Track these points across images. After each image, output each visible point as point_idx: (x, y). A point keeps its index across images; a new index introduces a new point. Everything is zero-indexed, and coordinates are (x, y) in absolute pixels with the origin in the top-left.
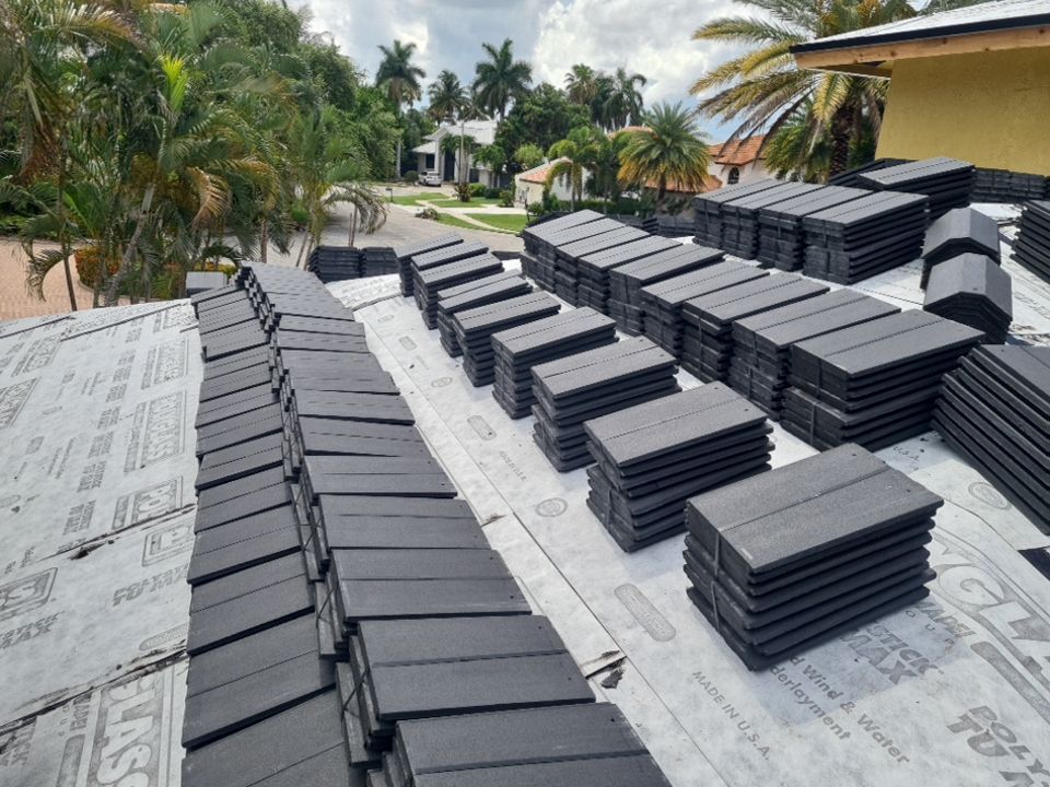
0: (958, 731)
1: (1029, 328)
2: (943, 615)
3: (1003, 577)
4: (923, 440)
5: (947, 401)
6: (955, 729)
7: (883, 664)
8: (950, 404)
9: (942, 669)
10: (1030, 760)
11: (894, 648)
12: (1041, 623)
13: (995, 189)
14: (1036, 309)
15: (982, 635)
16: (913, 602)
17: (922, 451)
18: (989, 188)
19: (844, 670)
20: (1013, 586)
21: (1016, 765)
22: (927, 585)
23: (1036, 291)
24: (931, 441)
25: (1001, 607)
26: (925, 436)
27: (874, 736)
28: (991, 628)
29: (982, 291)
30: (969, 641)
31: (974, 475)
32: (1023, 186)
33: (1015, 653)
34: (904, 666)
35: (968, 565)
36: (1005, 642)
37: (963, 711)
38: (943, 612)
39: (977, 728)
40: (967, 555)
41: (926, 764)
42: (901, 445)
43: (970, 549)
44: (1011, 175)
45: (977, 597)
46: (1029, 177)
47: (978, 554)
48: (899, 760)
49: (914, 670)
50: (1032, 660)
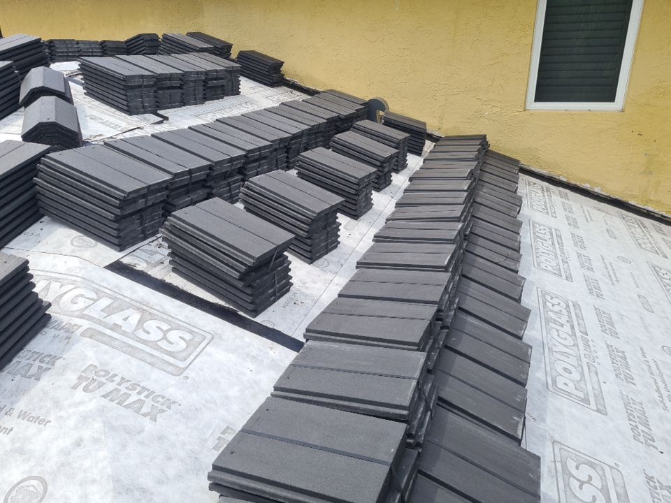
0: (77, 388)
1: (100, 135)
2: (63, 325)
3: (95, 286)
4: (41, 222)
5: (41, 194)
6: (75, 387)
7: (30, 373)
8: (44, 195)
9: (64, 357)
10: (117, 379)
11: (34, 360)
12: (120, 302)
13: (70, 52)
14: (103, 123)
15: (85, 324)
16: (44, 326)
17: (42, 229)
18: (67, 52)
19: (5, 391)
20: (103, 289)
21: (110, 386)
22: (47, 312)
23: (102, 112)
24: (46, 221)
25: (97, 303)
26: (42, 220)
27: (28, 420)
28: (90, 318)
29: (53, 119)
30: (78, 332)
31: (74, 233)
32: (88, 49)
33: (106, 326)
34: (42, 367)
35: (75, 288)
36: (100, 322)
37: (78, 374)
38: (62, 322)
39: (87, 378)
40: (73, 282)
41: (61, 417)
42: (27, 231)
43: (74, 278)
44: (78, 43)
45: (81, 304)
46: (90, 43)
47: (79, 279)
48: (45, 425)
49: (49, 366)
50: (115, 325)
